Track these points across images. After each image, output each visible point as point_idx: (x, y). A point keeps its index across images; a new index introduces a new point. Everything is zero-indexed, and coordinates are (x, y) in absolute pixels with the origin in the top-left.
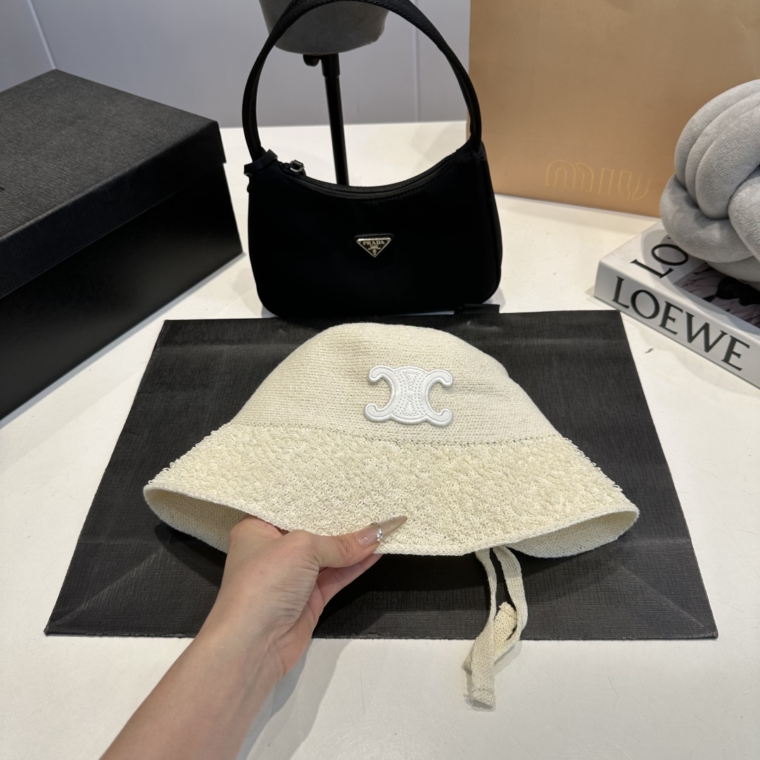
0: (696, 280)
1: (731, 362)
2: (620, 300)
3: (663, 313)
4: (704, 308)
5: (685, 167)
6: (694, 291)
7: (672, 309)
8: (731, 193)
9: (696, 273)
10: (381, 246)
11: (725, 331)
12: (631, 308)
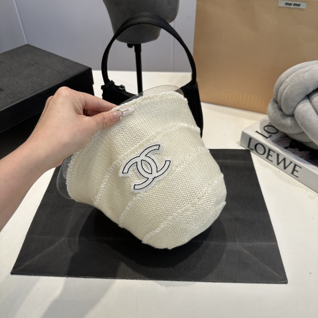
0: (281, 140)
1: (294, 174)
2: (250, 147)
3: (267, 153)
4: (284, 152)
5: (277, 95)
6: (280, 144)
7: (271, 151)
8: (295, 106)
11: (292, 161)
12: (254, 151)
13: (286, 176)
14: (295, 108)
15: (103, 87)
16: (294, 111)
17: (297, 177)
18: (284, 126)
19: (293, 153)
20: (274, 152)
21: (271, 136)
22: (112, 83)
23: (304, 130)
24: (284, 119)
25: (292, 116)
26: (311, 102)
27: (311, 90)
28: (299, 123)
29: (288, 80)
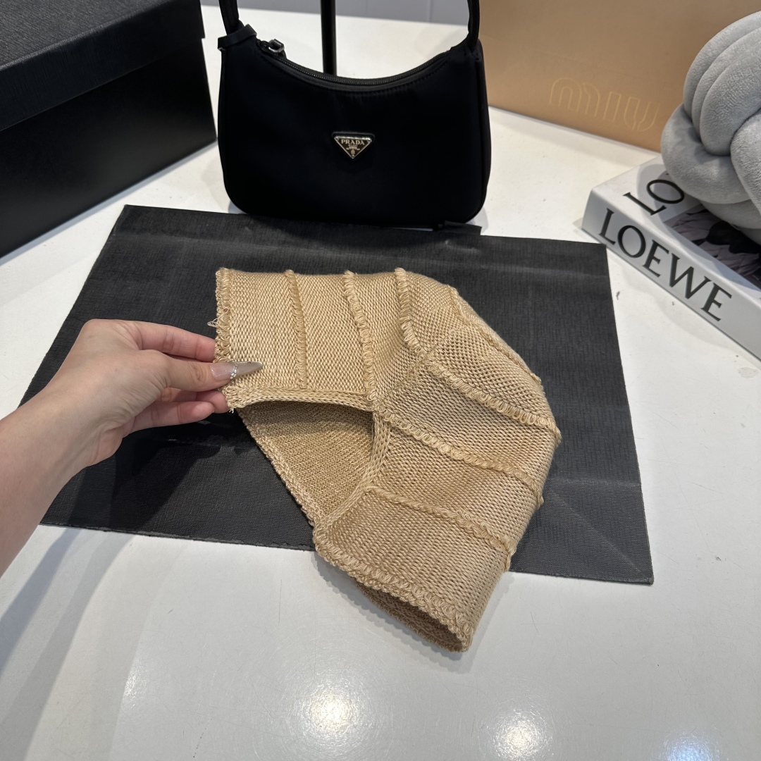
0: (688, 221)
1: (710, 311)
2: (607, 235)
3: (648, 252)
4: (690, 251)
5: (693, 95)
6: (685, 232)
7: (658, 248)
8: (736, 127)
9: (690, 214)
10: (360, 146)
11: (709, 278)
12: (617, 244)
13: (689, 315)
14: (736, 131)
15: (222, 43)
16: (731, 143)
17: (718, 319)
18: (699, 182)
19: (716, 257)
20: (667, 251)
21: (663, 208)
22: (249, 33)
23: (752, 196)
24: (702, 162)
25: (725, 155)
28: (741, 175)
29: (725, 54)
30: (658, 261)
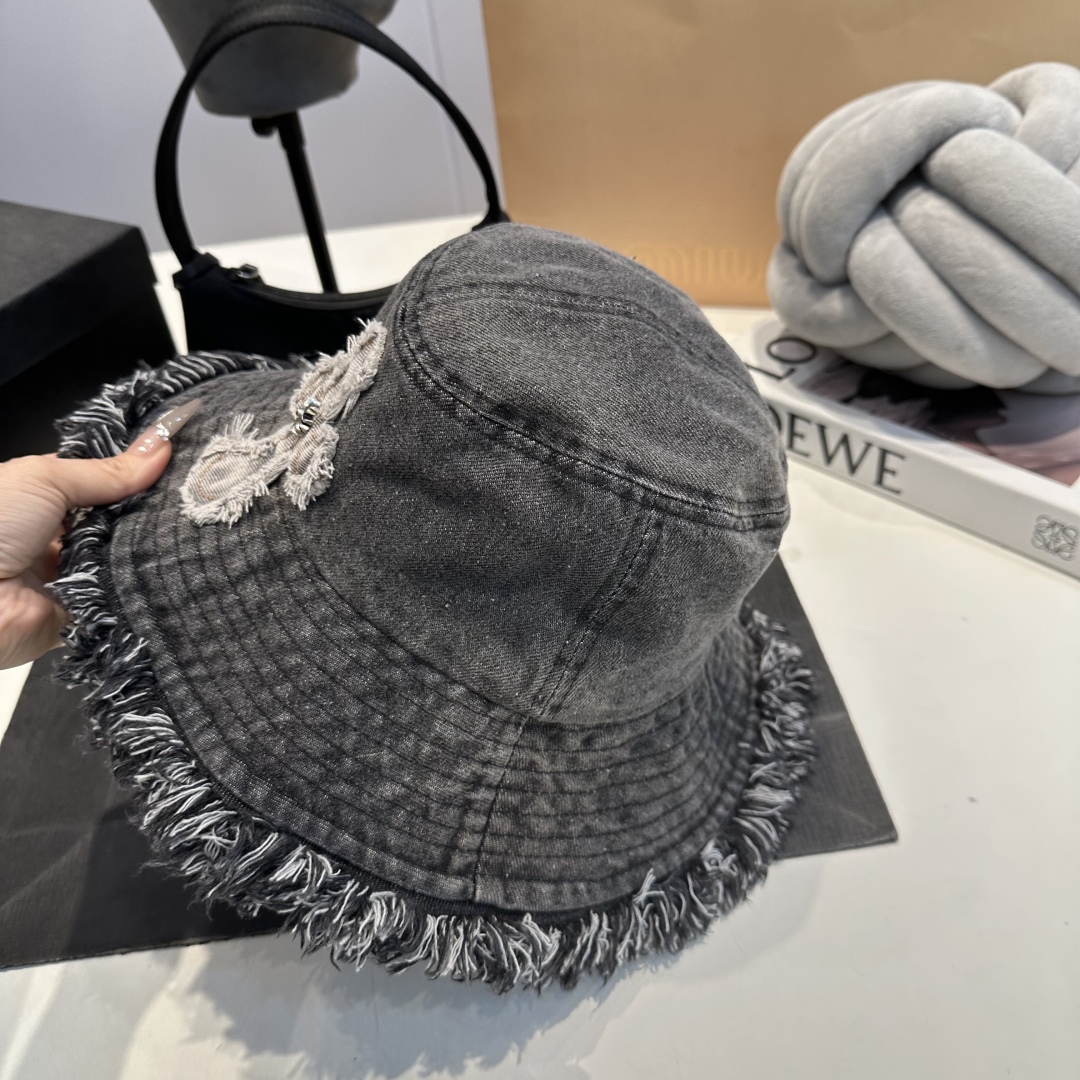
1: (884, 484)
3: (787, 428)
4: (839, 414)
5: (789, 224)
7: (798, 421)
8: (848, 245)
11: (871, 442)
13: (861, 497)
14: (848, 252)
15: (177, 279)
16: (845, 267)
17: (897, 492)
18: (823, 323)
19: (873, 412)
20: (808, 420)
21: (791, 372)
22: (211, 262)
23: (892, 325)
24: (820, 298)
25: (844, 282)
26: (897, 222)
27: (889, 181)
28: (870, 301)
29: (813, 164)
30: (802, 436)
